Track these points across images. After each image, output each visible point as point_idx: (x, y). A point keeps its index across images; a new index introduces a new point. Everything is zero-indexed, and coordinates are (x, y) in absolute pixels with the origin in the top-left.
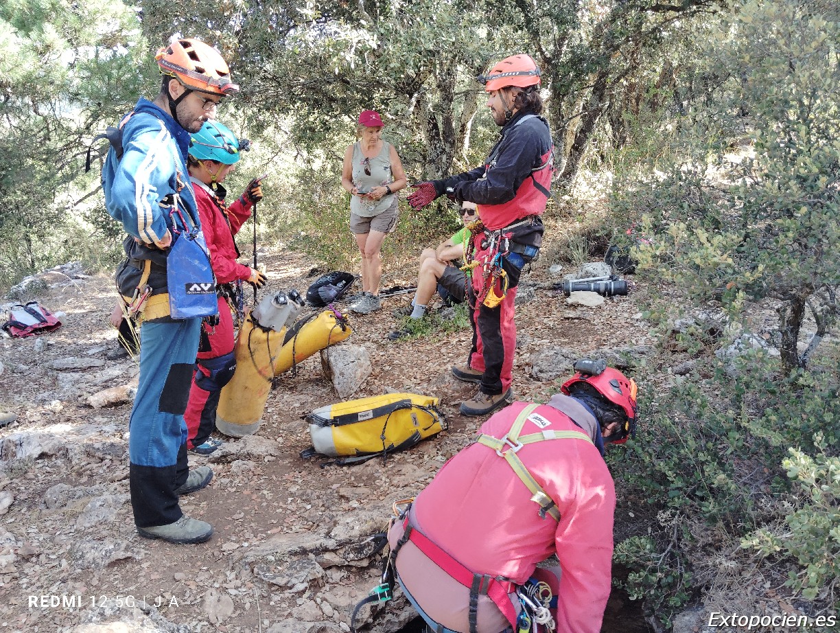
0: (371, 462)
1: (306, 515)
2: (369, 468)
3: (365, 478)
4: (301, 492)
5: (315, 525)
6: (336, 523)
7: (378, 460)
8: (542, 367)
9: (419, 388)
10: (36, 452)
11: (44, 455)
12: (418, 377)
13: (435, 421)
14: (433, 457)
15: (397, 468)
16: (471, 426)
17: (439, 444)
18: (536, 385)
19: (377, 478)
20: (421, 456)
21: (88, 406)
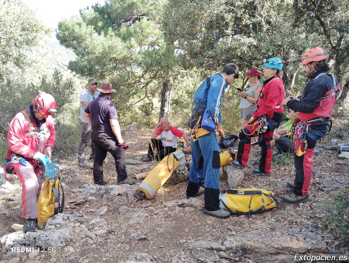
1: (213, 234)
5: (217, 239)
6: (225, 240)
8: (325, 185)
9: (265, 187)
10: (117, 193)
11: (119, 194)
12: (265, 183)
13: (272, 202)
14: (270, 219)
15: (254, 221)
16: (288, 207)
17: (273, 214)
18: (321, 193)
19: (244, 224)
20: (264, 218)
21: (136, 178)
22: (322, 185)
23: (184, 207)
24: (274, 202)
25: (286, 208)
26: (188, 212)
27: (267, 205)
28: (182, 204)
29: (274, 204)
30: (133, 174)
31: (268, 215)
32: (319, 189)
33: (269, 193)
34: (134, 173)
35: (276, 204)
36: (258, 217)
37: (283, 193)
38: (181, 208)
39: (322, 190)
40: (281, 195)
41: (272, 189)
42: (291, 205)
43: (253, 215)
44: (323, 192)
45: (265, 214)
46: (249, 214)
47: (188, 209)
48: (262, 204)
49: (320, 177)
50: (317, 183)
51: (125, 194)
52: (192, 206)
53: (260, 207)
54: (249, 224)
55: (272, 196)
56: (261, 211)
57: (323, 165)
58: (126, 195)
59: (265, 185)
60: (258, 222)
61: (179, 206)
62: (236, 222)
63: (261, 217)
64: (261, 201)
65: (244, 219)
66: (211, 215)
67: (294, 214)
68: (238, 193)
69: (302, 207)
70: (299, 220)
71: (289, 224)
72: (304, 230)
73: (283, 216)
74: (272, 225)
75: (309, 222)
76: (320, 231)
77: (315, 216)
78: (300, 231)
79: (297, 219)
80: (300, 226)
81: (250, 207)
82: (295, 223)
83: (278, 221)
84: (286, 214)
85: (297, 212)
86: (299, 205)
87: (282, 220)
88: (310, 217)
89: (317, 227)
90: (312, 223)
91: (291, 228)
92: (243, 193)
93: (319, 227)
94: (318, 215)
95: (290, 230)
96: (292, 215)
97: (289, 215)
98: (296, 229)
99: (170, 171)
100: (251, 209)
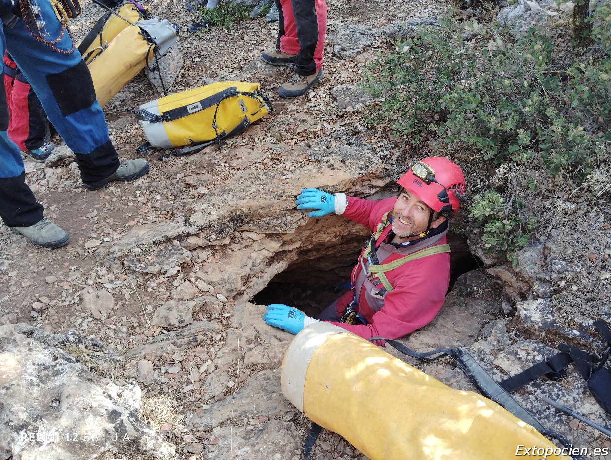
0: (207, 150)
2: (207, 156)
3: (205, 165)
4: (147, 184)
6: (190, 211)
7: (213, 147)
13: (262, 106)
14: (265, 141)
15: (233, 153)
16: (291, 107)
17: (266, 127)
20: (252, 140)
23: (68, 165)
24: (265, 103)
25: (287, 109)
27: (253, 115)
28: (59, 160)
29: (265, 110)
31: (258, 131)
35: (269, 105)
36: (238, 141)
42: (295, 101)
45: (251, 132)
48: (242, 115)
53: (238, 122)
54: (226, 162)
55: (258, 93)
59: (231, 70)
60: (242, 152)
61: (51, 167)
63: (245, 140)
64: (239, 108)
65: (214, 154)
67: (306, 117)
68: (189, 112)
69: (315, 99)
71: (303, 140)
72: (334, 144)
73: (287, 127)
74: (272, 151)
78: (328, 148)
81: (216, 128)
83: (280, 139)
87: (288, 136)
88: (337, 116)
89: (355, 133)
90: (343, 128)
91: (309, 146)
92: (200, 107)
93: (360, 132)
94: (350, 109)
95: (310, 151)
96: (303, 121)
97: (298, 122)
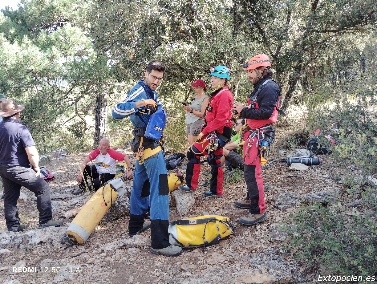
0: (196, 250)
1: (164, 278)
2: (195, 254)
3: (193, 259)
4: (161, 266)
8: (280, 202)
9: (218, 211)
10: (38, 241)
11: (41, 243)
12: (218, 206)
13: (228, 229)
14: (227, 249)
15: (209, 254)
16: (246, 233)
17: (230, 242)
18: (277, 211)
19: (199, 260)
20: (221, 248)
21: (64, 217)
22: (277, 203)
23: (127, 249)
24: (230, 228)
25: (243, 233)
26: (132, 255)
27: (223, 233)
28: (123, 246)
29: (230, 231)
30: (60, 212)
31: (225, 244)
32: (274, 207)
33: (224, 219)
34: (62, 211)
35: (233, 229)
36: (213, 248)
37: (237, 215)
38: (123, 251)
39: (278, 208)
40: (236, 219)
41: (226, 212)
42: (248, 230)
43: (208, 247)
44: (279, 210)
45: (222, 244)
46: (203, 247)
47: (132, 250)
48: (217, 233)
49: (273, 193)
50: (272, 200)
51: (49, 241)
52: (136, 246)
53: (215, 237)
54: (204, 259)
55: (227, 222)
56: (217, 241)
57: (275, 179)
58: (51, 243)
59: (218, 208)
60: (214, 254)
61: (120, 249)
62: (190, 259)
63: (217, 248)
64: (216, 229)
65: (199, 253)
66: (160, 254)
67: (252, 239)
68: (190, 223)
69: (260, 230)
70: (259, 246)
71: (249, 253)
72: (265, 258)
73: (241, 244)
74: (230, 257)
75: (269, 248)
76: (282, 258)
77: (275, 240)
78: (261, 260)
79: (256, 246)
80: (260, 254)
81: (204, 238)
82: (254, 251)
83: (236, 250)
84: (244, 240)
85: (255, 237)
86: (256, 228)
87: (241, 249)
88: (270, 242)
89: (278, 253)
90: (272, 249)
91: (251, 257)
92: (196, 223)
93: (281, 253)
94: (277, 239)
95: (251, 260)
96: (251, 242)
97: (247, 242)
98: (256, 259)
99: (106, 205)
100: (205, 241)
